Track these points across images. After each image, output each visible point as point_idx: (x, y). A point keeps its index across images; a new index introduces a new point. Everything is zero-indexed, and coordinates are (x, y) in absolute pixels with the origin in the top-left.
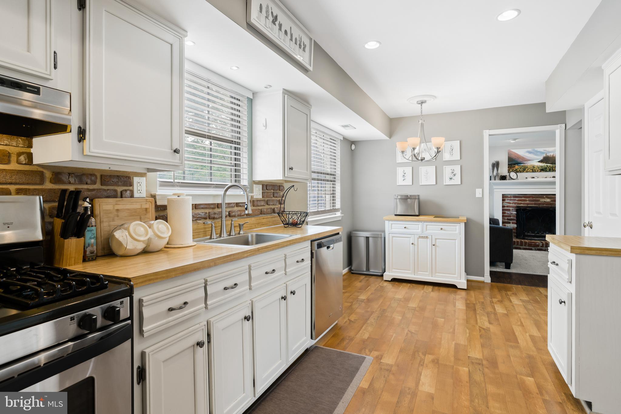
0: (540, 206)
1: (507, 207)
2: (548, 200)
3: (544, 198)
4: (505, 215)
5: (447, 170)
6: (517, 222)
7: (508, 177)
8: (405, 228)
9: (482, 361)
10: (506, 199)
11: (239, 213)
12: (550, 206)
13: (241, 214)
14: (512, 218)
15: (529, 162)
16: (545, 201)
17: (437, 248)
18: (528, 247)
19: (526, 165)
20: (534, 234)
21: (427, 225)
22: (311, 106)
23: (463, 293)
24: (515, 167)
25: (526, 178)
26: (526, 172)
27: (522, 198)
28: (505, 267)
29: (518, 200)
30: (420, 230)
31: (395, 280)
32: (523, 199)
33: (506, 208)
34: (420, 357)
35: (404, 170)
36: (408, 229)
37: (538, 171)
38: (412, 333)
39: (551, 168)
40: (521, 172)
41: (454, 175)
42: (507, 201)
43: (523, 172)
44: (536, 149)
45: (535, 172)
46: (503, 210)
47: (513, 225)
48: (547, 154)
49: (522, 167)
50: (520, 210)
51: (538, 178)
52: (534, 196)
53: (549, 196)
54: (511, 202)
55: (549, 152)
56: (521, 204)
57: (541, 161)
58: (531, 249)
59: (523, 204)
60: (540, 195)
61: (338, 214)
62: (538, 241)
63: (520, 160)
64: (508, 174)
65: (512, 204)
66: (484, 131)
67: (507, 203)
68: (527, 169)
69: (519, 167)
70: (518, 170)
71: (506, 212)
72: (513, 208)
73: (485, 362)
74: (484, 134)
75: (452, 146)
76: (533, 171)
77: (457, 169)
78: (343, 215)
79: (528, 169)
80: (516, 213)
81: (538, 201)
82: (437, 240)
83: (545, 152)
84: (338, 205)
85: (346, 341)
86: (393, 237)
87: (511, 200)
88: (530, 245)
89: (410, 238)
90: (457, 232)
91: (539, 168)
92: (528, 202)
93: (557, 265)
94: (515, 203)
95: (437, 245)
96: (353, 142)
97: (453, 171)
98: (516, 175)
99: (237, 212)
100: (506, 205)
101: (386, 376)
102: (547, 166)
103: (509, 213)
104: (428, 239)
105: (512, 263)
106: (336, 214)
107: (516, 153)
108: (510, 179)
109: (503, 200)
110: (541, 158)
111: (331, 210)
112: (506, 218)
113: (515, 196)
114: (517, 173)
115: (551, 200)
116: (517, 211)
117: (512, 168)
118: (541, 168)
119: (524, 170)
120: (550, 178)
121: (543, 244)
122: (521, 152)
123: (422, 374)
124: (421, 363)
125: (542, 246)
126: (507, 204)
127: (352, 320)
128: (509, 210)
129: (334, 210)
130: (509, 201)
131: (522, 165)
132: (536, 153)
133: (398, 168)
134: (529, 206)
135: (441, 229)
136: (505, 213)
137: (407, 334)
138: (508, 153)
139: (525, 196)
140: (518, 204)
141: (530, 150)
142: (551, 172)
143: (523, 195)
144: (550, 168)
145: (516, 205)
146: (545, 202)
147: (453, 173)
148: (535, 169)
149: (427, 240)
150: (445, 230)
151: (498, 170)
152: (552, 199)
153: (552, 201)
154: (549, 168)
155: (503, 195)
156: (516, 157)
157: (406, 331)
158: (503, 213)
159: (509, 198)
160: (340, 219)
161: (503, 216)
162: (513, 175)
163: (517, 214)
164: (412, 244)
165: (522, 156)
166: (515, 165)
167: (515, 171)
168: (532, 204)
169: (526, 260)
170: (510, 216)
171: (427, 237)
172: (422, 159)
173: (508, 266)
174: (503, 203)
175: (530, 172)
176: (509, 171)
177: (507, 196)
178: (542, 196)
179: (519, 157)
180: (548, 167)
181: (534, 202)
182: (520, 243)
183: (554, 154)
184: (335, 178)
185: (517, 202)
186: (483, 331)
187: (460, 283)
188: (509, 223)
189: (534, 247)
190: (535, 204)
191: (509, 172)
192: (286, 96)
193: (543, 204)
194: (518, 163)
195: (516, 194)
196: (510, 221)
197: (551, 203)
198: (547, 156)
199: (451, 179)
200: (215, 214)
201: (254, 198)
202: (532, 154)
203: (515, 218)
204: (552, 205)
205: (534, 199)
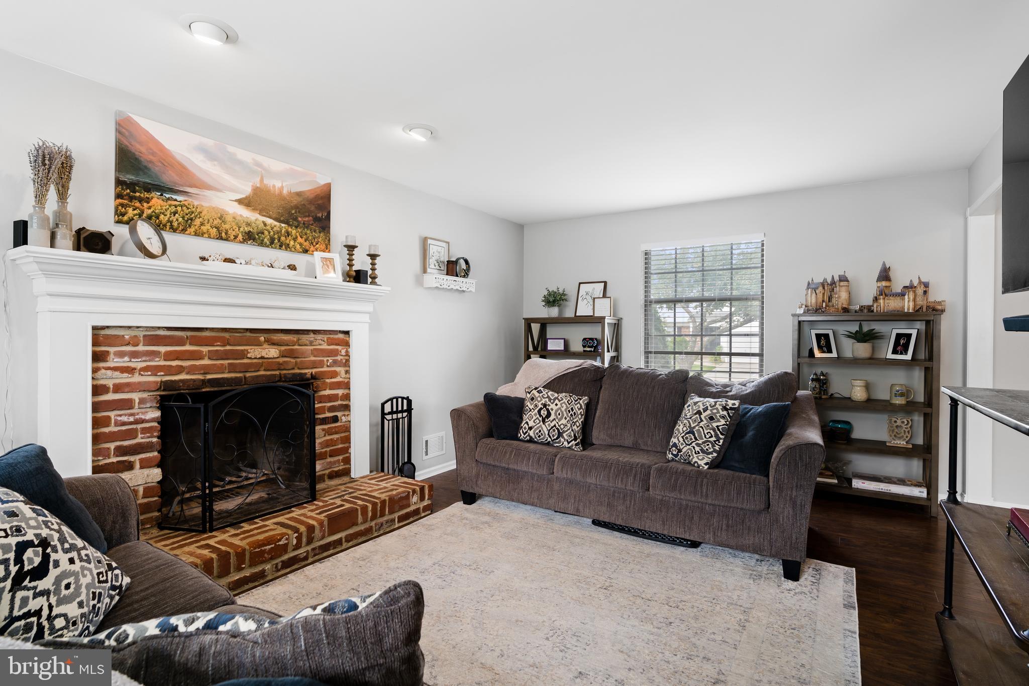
0: (248, 375)
1: (118, 388)
2: (272, 352)
3: (259, 344)
6: (161, 455)
10: (112, 350)
12: (277, 373)
14: (140, 439)
15: (208, 193)
16: (264, 354)
19: (196, 203)
24: (148, 200)
25: (203, 259)
26: (196, 234)
27: (183, 345)
29: (168, 356)
32: (188, 347)
33: (110, 396)
37: (236, 237)
39: (276, 236)
40: (174, 230)
42: (114, 362)
43: (184, 231)
44: (231, 149)
45: (226, 240)
46: (96, 407)
47: (146, 471)
48: (266, 182)
49: (179, 209)
50: (177, 399)
51: (246, 264)
52: (227, 335)
54: (138, 364)
55: (272, 175)
56: (180, 370)
57: (245, 202)
59: (191, 370)
60: (248, 334)
63: (168, 177)
64: (118, 229)
65: (140, 375)
67: (115, 369)
68: (197, 222)
69: (165, 205)
70: (162, 217)
71: (112, 414)
72: (145, 395)
76: (222, 236)
79: (202, 224)
80: (157, 415)
81: (243, 355)
83: (260, 169)
87: (134, 355)
91: (239, 227)
92: (206, 362)
94: (155, 370)
98: (159, 238)
100: (110, 379)
102: (264, 224)
103: (125, 419)
107: (152, 140)
109: (97, 357)
110: (246, 190)
112: (112, 446)
113: (155, 337)
114: (164, 233)
115: (280, 351)
116: (163, 404)
117: (138, 204)
118: (247, 229)
119: (188, 223)
126: (117, 374)
128: (127, 404)
130: (126, 359)
131: (179, 198)
132: (231, 164)
134: (209, 377)
136: (106, 422)
138: (118, 124)
139: (197, 334)
140: (169, 370)
141: (210, 143)
142: (276, 248)
143: (189, 334)
144: (272, 233)
145: (158, 379)
146: (262, 358)
148: (227, 226)
151: (63, 195)
152: (283, 348)
153: (283, 357)
154: (269, 233)
155: (95, 328)
156: (153, 154)
158: (97, 423)
159: (128, 344)
161: (96, 439)
162: (144, 235)
163: (162, 420)
165: (178, 158)
166: (148, 190)
167: (150, 218)
168: (221, 369)
170: (131, 434)
174: (95, 371)
175: (210, 237)
176: (123, 215)
177: (117, 337)
178: (253, 335)
179: (165, 158)
180: (268, 228)
181: (226, 362)
182: (219, 566)
183: (282, 187)
185: (162, 364)
188: (130, 466)
190: (232, 368)
191: (120, 217)
193: (257, 367)
194: (162, 189)
195: (159, 328)
196: (132, 459)
197: (279, 364)
198: (264, 186)
202: (216, 163)
203: (155, 440)
204: (285, 369)
205: (228, 348)
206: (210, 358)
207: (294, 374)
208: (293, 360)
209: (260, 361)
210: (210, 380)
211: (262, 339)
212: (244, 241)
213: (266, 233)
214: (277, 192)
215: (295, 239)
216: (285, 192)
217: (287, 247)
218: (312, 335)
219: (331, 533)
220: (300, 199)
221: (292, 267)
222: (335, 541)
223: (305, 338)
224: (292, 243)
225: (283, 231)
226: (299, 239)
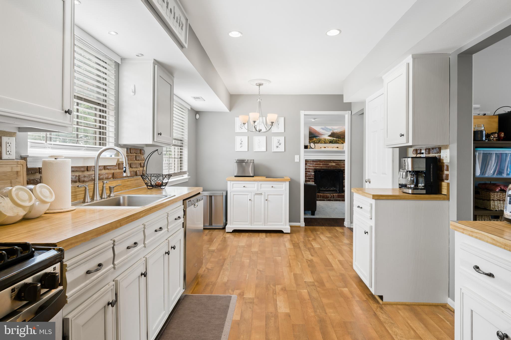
0: (329, 168)
1: (308, 169)
2: (334, 164)
3: (331, 163)
4: (307, 175)
5: (275, 140)
6: (314, 180)
7: (309, 147)
8: (244, 187)
9: (314, 283)
10: (308, 163)
11: (107, 176)
12: (335, 168)
13: (108, 177)
14: (311, 177)
15: (323, 136)
16: (332, 164)
17: (269, 202)
18: (322, 199)
19: (321, 138)
20: (325, 189)
21: (261, 184)
22: (174, 77)
23: (288, 236)
24: (313, 139)
25: (321, 148)
26: (321, 143)
27: (318, 162)
28: (311, 214)
29: (316, 164)
30: (256, 188)
31: (235, 231)
32: (319, 163)
33: (307, 170)
34: (272, 288)
35: (241, 139)
36: (246, 187)
37: (328, 143)
38: (260, 271)
40: (317, 143)
41: (280, 144)
42: (308, 165)
43: (319, 143)
44: (327, 127)
45: (326, 143)
46: (306, 171)
47: (312, 182)
48: (334, 131)
49: (318, 140)
50: (316, 171)
51: (328, 148)
52: (325, 161)
53: (334, 161)
54: (311, 165)
55: (335, 129)
56: (317, 167)
57: (330, 136)
58: (324, 200)
59: (319, 167)
60: (329, 161)
61: (186, 176)
62: (328, 194)
63: (316, 134)
64: (309, 145)
65: (312, 167)
66: (301, 111)
67: (308, 166)
68: (321, 141)
69: (316, 139)
70: (315, 141)
71: (308, 173)
72: (312, 170)
73: (316, 284)
74: (301, 114)
75: (278, 121)
76: (325, 143)
77: (282, 139)
78: (190, 177)
79: (322, 141)
80: (314, 173)
81: (328, 164)
82: (269, 196)
83: (332, 129)
84: (185, 168)
85: (210, 286)
86: (234, 195)
87: (311, 164)
88: (323, 197)
89: (248, 195)
90: (284, 189)
91: (328, 141)
92: (321, 165)
93: (361, 208)
94: (313, 166)
95: (269, 199)
96: (197, 112)
97: (279, 141)
98: (314, 145)
99: (104, 175)
100: (307, 168)
101: (251, 307)
102: (333, 139)
103: (309, 174)
104: (262, 195)
105: (316, 211)
106: (183, 176)
107: (314, 129)
108: (311, 148)
109: (306, 164)
110: (330, 133)
111: (178, 173)
112: (308, 177)
113: (314, 161)
114: (315, 144)
116: (315, 172)
118: (330, 141)
119: (319, 142)
120: (336, 148)
121: (331, 196)
122: (318, 129)
123: (277, 300)
124: (274, 293)
125: (331, 198)
126: (308, 167)
127: (210, 268)
128: (309, 171)
129: (181, 173)
131: (318, 138)
132: (326, 129)
133: (237, 137)
134: (322, 168)
135: (272, 187)
137: (257, 272)
138: (309, 128)
139: (320, 161)
141: (323, 127)
143: (319, 160)
145: (314, 168)
146: (332, 165)
147: (279, 142)
148: (326, 141)
149: (261, 197)
150: (275, 188)
152: (336, 163)
154: (334, 141)
155: (305, 160)
156: (314, 131)
157: (256, 270)
158: (306, 174)
159: (310, 162)
160: (187, 180)
161: (306, 176)
162: (312, 145)
163: (315, 175)
164: (250, 200)
165: (318, 131)
166: (313, 137)
167: (313, 142)
168: (324, 167)
169: (323, 208)
170: (310, 176)
171: (261, 194)
172: (260, 130)
173: (313, 214)
174: (305, 166)
175: (323, 143)
176: (310, 142)
177: (308, 161)
179: (316, 132)
182: (320, 196)
184: (182, 144)
185: (315, 165)
186: (309, 262)
187: (285, 228)
188: (310, 181)
189: (326, 198)
190: (326, 167)
191: (310, 143)
192: (156, 66)
194: (315, 137)
196: (310, 180)
198: (334, 132)
199: (277, 147)
200: (85, 177)
201: (120, 161)
202: (324, 130)
203: (313, 178)
205: (325, 163)
206: (322, 165)
207: (339, 169)
208: (339, 166)
209: (332, 166)
210: (322, 169)
211: (332, 161)
212: (329, 143)
214: (336, 132)
215: (340, 141)
216: (338, 132)
217: (338, 143)
218: (343, 161)
220: (341, 133)
221: (337, 148)
223: (341, 162)
224: (339, 142)
225: (337, 140)
226: (341, 141)
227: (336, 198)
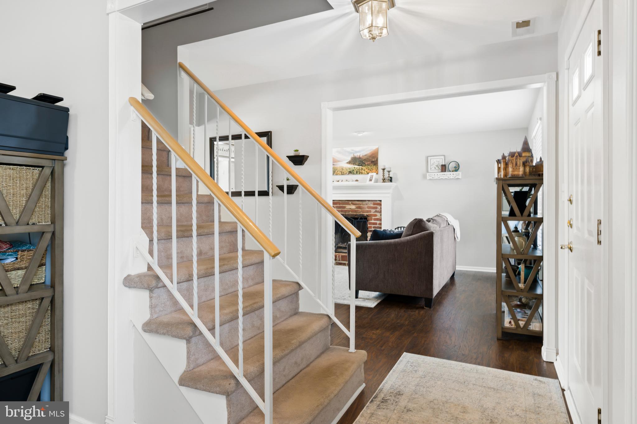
0: (346, 213)
2: (353, 207)
3: (349, 204)
12: (355, 213)
15: (339, 163)
19: (336, 166)
26: (336, 175)
37: (346, 173)
39: (358, 171)
44: (345, 149)
45: (344, 175)
48: (355, 155)
51: (342, 181)
52: (340, 202)
53: (354, 202)
55: (357, 152)
57: (349, 163)
60: (347, 201)
68: (336, 171)
76: (343, 174)
79: (337, 172)
81: (344, 207)
83: (352, 152)
91: (347, 171)
110: (349, 159)
118: (349, 171)
119: (334, 172)
120: (354, 181)
132: (344, 153)
141: (339, 149)
142: (358, 174)
144: (357, 170)
146: (350, 208)
148: (343, 171)
152: (357, 206)
153: (357, 208)
168: (339, 211)
175: (339, 175)
178: (348, 202)
180: (356, 169)
181: (340, 209)
183: (360, 155)
190: (342, 211)
193: (349, 211)
197: (356, 211)
198: (355, 156)
202: (341, 154)
204: (357, 212)
205: (341, 205)
207: (360, 214)
208: (360, 210)
209: (350, 209)
211: (350, 203)
212: (349, 174)
213: (355, 170)
214: (358, 157)
215: (364, 170)
216: (361, 156)
217: (362, 173)
218: (367, 202)
219: (342, 260)
220: (366, 157)
221: (357, 181)
222: (344, 263)
223: (364, 203)
224: (363, 172)
225: (360, 169)
226: (366, 170)
227: (339, 260)
